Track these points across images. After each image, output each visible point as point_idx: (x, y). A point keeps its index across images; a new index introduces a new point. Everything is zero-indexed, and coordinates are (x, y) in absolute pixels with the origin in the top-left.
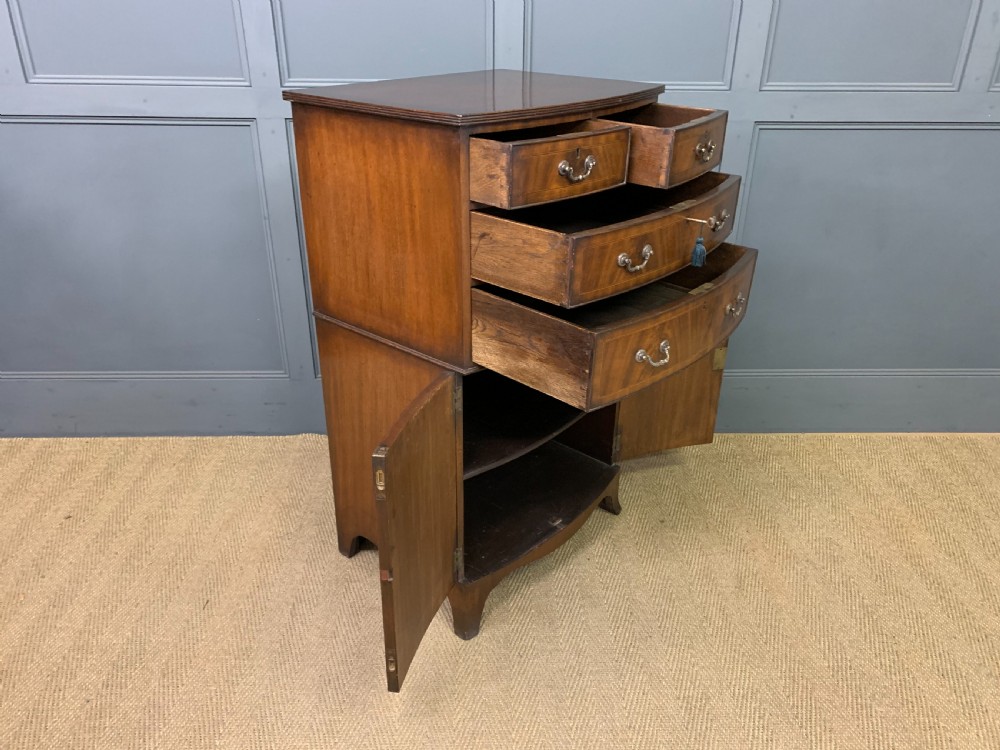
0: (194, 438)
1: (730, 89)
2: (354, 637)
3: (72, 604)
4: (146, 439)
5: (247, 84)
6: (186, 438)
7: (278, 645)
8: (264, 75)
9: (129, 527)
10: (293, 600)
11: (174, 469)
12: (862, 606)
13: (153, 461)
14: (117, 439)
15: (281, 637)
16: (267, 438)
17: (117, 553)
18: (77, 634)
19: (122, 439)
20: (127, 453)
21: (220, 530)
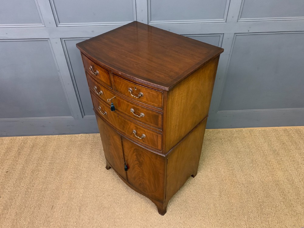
0: (46, 136)
1: (226, 22)
2: (99, 219)
3: (10, 208)
4: (30, 137)
5: (44, 26)
6: (43, 136)
7: (75, 223)
8: (50, 23)
9: (27, 175)
10: (79, 205)
11: (40, 150)
12: (259, 202)
13: (33, 147)
14: (20, 137)
15: (76, 220)
16: (69, 135)
17: (23, 187)
18: (13, 221)
19: (22, 137)
20: (24, 143)
21: (56, 176)
